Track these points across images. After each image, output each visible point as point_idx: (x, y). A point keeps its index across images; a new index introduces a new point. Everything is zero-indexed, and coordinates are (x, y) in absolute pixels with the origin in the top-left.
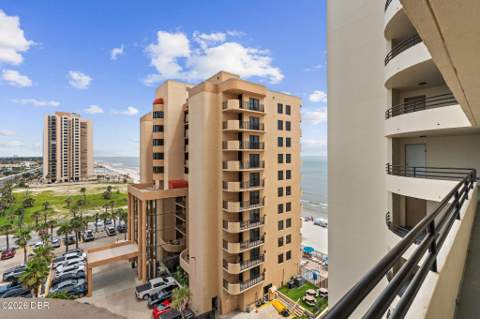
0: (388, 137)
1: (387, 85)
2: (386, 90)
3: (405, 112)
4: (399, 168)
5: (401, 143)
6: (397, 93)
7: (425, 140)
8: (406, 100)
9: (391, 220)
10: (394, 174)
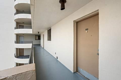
0: (15, 34)
1: (15, 20)
2: (14, 22)
3: (19, 28)
4: (18, 42)
5: (18, 36)
6: (17, 23)
7: (23, 36)
8: (19, 25)
9: (16, 55)
10: (16, 43)
